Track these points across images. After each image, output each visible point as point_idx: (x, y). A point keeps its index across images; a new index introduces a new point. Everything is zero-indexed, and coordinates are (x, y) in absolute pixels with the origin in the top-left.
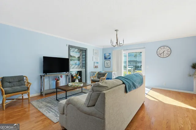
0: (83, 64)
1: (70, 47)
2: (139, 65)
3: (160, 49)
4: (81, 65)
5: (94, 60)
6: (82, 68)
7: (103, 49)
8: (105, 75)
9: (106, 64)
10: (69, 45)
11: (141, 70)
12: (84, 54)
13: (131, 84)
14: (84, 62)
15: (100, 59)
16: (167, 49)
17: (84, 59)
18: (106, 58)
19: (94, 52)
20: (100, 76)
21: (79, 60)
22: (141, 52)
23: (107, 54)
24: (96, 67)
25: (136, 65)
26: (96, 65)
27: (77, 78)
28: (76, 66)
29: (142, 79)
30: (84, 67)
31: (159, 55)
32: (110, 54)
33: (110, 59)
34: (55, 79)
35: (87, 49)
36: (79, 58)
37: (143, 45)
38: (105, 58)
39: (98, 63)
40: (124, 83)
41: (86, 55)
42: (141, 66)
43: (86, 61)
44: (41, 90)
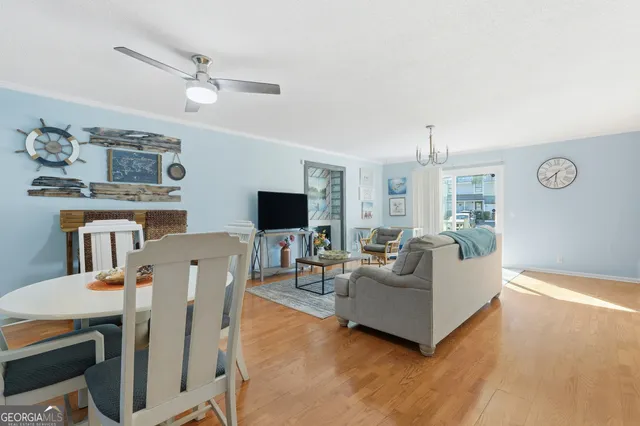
0: (333, 207)
1: (308, 165)
2: (487, 208)
3: (545, 166)
4: (330, 210)
5: (362, 199)
6: (332, 218)
7: (384, 166)
8: (397, 236)
9: (393, 208)
10: (305, 162)
11: (493, 224)
12: (338, 181)
13: (471, 246)
14: (338, 203)
15: (376, 194)
16: (565, 166)
17: (338, 195)
18: (395, 191)
19: (363, 176)
20: (382, 238)
21: (325, 198)
22: (493, 175)
23: (397, 181)
24: (368, 216)
25: (479, 209)
26: (367, 209)
27: (323, 243)
28: (319, 213)
29: (495, 239)
30: (337, 217)
31: (544, 182)
32: (404, 179)
33: (404, 192)
34: (281, 244)
35: (344, 168)
36: (324, 191)
37: (499, 156)
38: (391, 192)
39: (371, 204)
40: (456, 242)
41: (342, 184)
42: (494, 210)
43: (342, 199)
44: (253, 267)
